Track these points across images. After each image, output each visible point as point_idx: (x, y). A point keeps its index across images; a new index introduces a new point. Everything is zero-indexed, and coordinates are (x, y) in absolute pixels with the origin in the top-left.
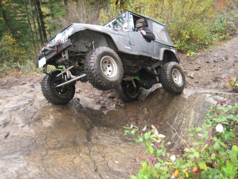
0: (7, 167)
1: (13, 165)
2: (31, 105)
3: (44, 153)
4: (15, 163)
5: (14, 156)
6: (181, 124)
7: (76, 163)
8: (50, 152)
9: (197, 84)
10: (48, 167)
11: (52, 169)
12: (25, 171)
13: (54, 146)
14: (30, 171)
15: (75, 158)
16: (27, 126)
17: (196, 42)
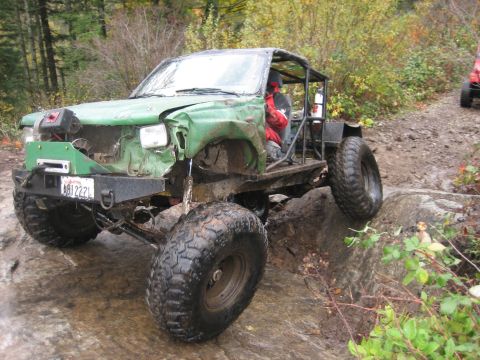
0: (30, 331)
1: (42, 326)
3: (102, 304)
4: (44, 323)
6: (370, 254)
8: (115, 304)
10: (117, 334)
11: (125, 338)
12: (70, 341)
13: (120, 291)
14: (81, 341)
17: (373, 100)
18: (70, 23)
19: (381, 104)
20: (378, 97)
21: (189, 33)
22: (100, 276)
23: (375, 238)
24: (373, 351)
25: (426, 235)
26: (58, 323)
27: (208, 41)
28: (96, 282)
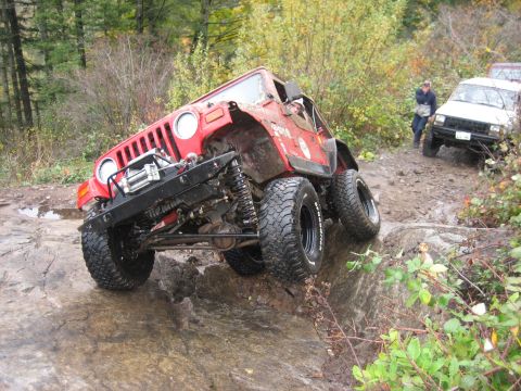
0: (11, 376)
1: (25, 371)
2: (37, 246)
3: (89, 347)
4: (28, 368)
5: (21, 352)
6: (373, 293)
7: (165, 370)
8: (104, 346)
9: (387, 216)
10: (106, 378)
11: (116, 383)
12: (55, 386)
13: (109, 335)
14: (68, 386)
15: (160, 360)
16: (38, 289)
17: (374, 132)
18: (46, 52)
19: (382, 137)
20: (379, 129)
21: (178, 63)
22: (86, 319)
23: (377, 260)
24: (378, 373)
25: (428, 256)
26: (42, 368)
27: (198, 71)
28: (82, 324)
